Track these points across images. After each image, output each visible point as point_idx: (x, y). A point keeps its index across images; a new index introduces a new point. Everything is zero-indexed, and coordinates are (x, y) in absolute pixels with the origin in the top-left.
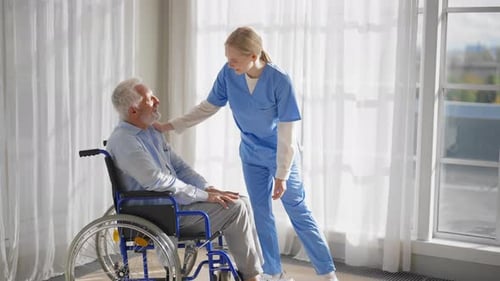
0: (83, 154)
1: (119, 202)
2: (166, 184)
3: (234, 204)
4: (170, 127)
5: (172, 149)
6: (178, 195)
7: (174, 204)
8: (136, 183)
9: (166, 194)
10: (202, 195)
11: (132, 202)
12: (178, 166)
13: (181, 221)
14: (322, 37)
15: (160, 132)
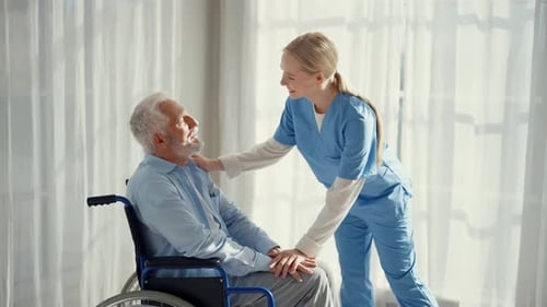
0: (93, 201)
1: (144, 272)
2: (212, 248)
3: (310, 275)
4: (220, 165)
5: (222, 192)
6: (228, 263)
7: (224, 275)
8: (169, 245)
9: (211, 262)
10: (263, 261)
11: (162, 273)
12: (229, 216)
13: (233, 301)
14: (427, 35)
15: (206, 171)
